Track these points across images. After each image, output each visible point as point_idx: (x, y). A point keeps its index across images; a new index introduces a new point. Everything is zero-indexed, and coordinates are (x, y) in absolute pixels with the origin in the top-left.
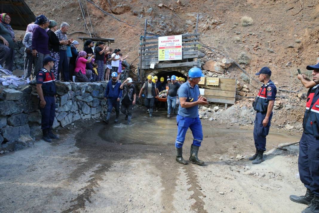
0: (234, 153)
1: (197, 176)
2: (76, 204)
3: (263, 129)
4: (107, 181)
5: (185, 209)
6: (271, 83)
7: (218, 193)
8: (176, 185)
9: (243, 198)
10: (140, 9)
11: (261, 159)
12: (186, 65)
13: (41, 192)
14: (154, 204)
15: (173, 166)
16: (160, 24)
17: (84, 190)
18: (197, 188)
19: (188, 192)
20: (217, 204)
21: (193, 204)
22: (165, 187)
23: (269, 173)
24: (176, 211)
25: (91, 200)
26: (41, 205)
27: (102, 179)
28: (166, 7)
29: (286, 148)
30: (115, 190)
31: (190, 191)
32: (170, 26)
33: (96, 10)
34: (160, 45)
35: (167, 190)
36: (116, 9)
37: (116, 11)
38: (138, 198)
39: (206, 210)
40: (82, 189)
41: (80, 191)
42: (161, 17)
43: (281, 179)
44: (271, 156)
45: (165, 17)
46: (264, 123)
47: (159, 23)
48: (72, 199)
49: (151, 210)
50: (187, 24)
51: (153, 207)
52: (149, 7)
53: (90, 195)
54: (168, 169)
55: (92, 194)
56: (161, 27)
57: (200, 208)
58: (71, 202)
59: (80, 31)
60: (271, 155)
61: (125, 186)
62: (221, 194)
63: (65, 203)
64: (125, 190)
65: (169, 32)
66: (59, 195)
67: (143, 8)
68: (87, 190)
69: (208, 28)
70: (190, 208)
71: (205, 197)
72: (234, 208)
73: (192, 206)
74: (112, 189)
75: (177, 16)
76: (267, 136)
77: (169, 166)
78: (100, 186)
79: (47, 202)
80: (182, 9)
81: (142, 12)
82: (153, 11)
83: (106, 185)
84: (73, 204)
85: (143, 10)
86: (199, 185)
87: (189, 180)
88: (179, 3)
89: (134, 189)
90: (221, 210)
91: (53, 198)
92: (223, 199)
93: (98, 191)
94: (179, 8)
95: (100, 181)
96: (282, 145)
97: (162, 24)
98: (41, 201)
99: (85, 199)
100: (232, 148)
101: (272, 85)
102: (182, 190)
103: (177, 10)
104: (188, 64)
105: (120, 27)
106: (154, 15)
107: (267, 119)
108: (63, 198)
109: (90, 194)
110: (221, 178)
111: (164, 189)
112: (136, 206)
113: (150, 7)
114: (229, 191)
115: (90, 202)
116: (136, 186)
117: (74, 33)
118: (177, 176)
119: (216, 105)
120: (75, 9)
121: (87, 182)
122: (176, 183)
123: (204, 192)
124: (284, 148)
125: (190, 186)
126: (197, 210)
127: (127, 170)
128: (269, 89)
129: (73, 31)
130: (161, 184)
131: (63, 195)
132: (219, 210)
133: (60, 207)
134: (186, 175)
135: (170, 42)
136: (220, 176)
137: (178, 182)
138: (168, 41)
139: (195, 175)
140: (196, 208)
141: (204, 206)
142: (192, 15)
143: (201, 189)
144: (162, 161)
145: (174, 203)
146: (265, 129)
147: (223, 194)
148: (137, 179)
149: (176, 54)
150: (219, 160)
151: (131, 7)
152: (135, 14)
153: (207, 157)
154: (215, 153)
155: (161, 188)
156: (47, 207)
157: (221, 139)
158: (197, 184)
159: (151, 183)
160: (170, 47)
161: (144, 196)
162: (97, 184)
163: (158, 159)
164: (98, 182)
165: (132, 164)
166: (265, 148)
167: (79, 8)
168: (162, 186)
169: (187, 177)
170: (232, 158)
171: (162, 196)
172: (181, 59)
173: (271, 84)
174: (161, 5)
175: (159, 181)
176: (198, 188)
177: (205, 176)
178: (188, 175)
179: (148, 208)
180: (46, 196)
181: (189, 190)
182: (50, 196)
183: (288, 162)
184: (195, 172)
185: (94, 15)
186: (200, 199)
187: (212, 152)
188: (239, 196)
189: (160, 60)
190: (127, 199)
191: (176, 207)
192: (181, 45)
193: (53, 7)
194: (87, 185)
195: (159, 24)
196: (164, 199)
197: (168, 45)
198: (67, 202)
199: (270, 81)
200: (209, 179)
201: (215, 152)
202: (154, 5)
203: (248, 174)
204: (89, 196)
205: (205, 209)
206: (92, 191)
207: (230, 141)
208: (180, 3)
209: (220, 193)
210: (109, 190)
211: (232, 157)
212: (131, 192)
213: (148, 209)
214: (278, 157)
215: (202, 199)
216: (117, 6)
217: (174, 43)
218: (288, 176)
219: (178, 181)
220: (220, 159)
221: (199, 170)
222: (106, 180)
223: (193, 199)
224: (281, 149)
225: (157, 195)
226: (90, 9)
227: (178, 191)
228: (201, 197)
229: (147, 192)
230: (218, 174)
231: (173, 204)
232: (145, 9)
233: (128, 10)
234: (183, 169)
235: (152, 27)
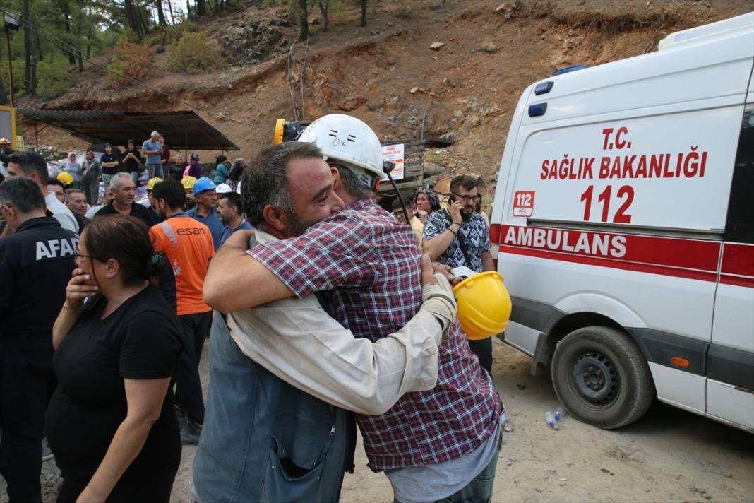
10: (380, 100)
16: (409, 121)
28: (422, 92)
33: (315, 108)
36: (345, 104)
37: (346, 107)
42: (411, 110)
45: (418, 109)
47: (407, 120)
52: (393, 96)
56: (409, 125)
67: (385, 99)
69: (479, 123)
75: (440, 105)
80: (450, 93)
81: (383, 105)
82: (398, 101)
85: (385, 102)
88: (446, 84)
94: (446, 91)
97: (412, 121)
103: (442, 95)
104: (410, 184)
106: (401, 106)
113: (395, 96)
120: (286, 110)
142: (464, 101)
151: (367, 98)
152: (372, 110)
167: (293, 108)
172: (402, 178)
174: (413, 90)
185: (311, 117)
192: (403, 158)
193: (259, 111)
195: (406, 122)
202: (404, 91)
208: (448, 82)
216: (347, 98)
217: (394, 156)
226: (307, 108)
232: (387, 99)
233: (362, 103)
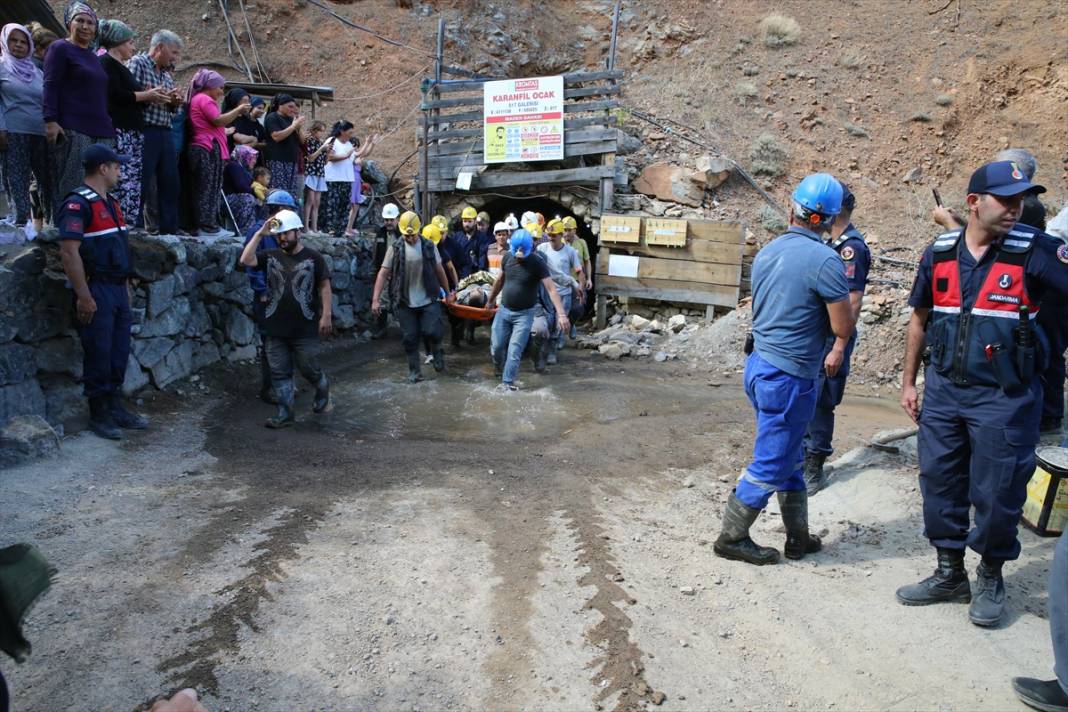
0: (733, 464)
1: (608, 538)
2: (208, 636)
3: (826, 384)
4: (311, 561)
5: (569, 643)
6: (852, 234)
7: (676, 590)
8: (540, 568)
9: (756, 603)
11: (818, 481)
12: (578, 178)
13: (86, 601)
14: (468, 629)
15: (531, 508)
16: (490, 38)
17: (236, 591)
18: (607, 576)
19: (577, 589)
20: (671, 625)
21: (594, 627)
22: (502, 575)
23: (842, 523)
24: (539, 650)
25: (259, 621)
26: (88, 645)
27: (297, 556)
29: (897, 445)
30: (340, 589)
31: (585, 585)
32: (524, 44)
34: (490, 108)
35: (510, 583)
38: (415, 611)
39: (635, 644)
40: (229, 588)
41: (221, 594)
42: (492, 15)
43: (878, 543)
44: (848, 471)
45: (507, 15)
46: (829, 366)
47: (486, 35)
48: (194, 621)
49: (457, 648)
50: (580, 39)
51: (463, 639)
53: (254, 607)
54: (515, 517)
55: (263, 604)
56: (492, 47)
57: (617, 639)
58: (190, 630)
59: (214, 61)
60: (848, 469)
61: (371, 574)
62: (685, 593)
63: (171, 634)
64: (371, 589)
65: (522, 66)
66: (150, 611)
68: (244, 590)
69: (652, 54)
70: (583, 639)
71: (634, 602)
72: (725, 636)
73: (592, 632)
74: (327, 584)
75: (548, 12)
76: (837, 407)
77: (519, 508)
78: (287, 577)
79: (107, 634)
83: (307, 574)
84: (198, 636)
86: (616, 566)
87: (581, 551)
89: (401, 583)
90: (683, 643)
91: (131, 621)
92: (690, 609)
93: (281, 592)
95: (289, 561)
96: (883, 435)
97: (496, 38)
98: (86, 630)
99: (240, 622)
100: (726, 448)
101: (856, 241)
102: (560, 583)
104: (583, 173)
105: (352, 48)
106: (470, 5)
107: (840, 352)
108: (164, 621)
109: (256, 602)
110: (686, 544)
111: (499, 580)
112: (407, 638)
114: (711, 584)
115: (256, 629)
116: (409, 573)
117: (192, 66)
118: (542, 540)
119: (678, 311)
121: (245, 566)
122: (540, 562)
123: (630, 587)
124: (889, 445)
125: (587, 569)
126: (605, 644)
127: (380, 525)
128: (847, 253)
129: (188, 58)
130: (489, 564)
131: (162, 609)
132: (678, 642)
133: (154, 647)
134: (574, 535)
135: (522, 101)
136: (683, 539)
137: (549, 559)
138: (516, 97)
139: (604, 534)
140: (602, 637)
141: (631, 632)
142: (598, 8)
143: (623, 580)
144: (496, 493)
145: (532, 623)
146: (833, 383)
147: (693, 593)
148: (411, 553)
149: (545, 140)
150: (684, 487)
152: (405, 4)
153: (645, 478)
154: (670, 465)
155: (491, 579)
156: (109, 648)
157: (690, 420)
158: (609, 562)
159: (458, 563)
160: (522, 118)
161: (435, 604)
162: (279, 571)
163: (484, 488)
164: (282, 565)
165: (395, 503)
166: (830, 447)
168: (496, 573)
169: (577, 541)
170: (726, 482)
171: (493, 605)
172: (560, 156)
173: (854, 238)
175: (484, 556)
176: (610, 577)
177: (637, 539)
178: (579, 536)
179: (447, 644)
180: (105, 614)
181: (582, 582)
182: (118, 614)
183: (899, 488)
184: (603, 526)
185: (260, 5)
186: (618, 609)
187: (660, 463)
188: (744, 597)
189: (488, 159)
190: (377, 617)
191: (540, 636)
192: (560, 109)
194: (243, 577)
195: (485, 39)
196: (500, 615)
197: (515, 111)
198: (176, 631)
199: (851, 228)
200: (648, 547)
201: (671, 461)
203: (773, 530)
204: (252, 608)
205: (631, 639)
206: (263, 592)
207: (719, 426)
209: (683, 589)
210: (318, 589)
211: (724, 478)
212: (394, 594)
213: (448, 647)
214: (871, 473)
215: (625, 609)
217: (536, 104)
218: (899, 532)
219: (547, 554)
220: (687, 482)
221: (615, 519)
222: (308, 559)
223: (594, 610)
224: (879, 448)
225: (476, 601)
227: (546, 588)
228: (621, 605)
229: (446, 592)
230: (677, 532)
231: (529, 627)
234: (565, 516)
235: (462, 48)
